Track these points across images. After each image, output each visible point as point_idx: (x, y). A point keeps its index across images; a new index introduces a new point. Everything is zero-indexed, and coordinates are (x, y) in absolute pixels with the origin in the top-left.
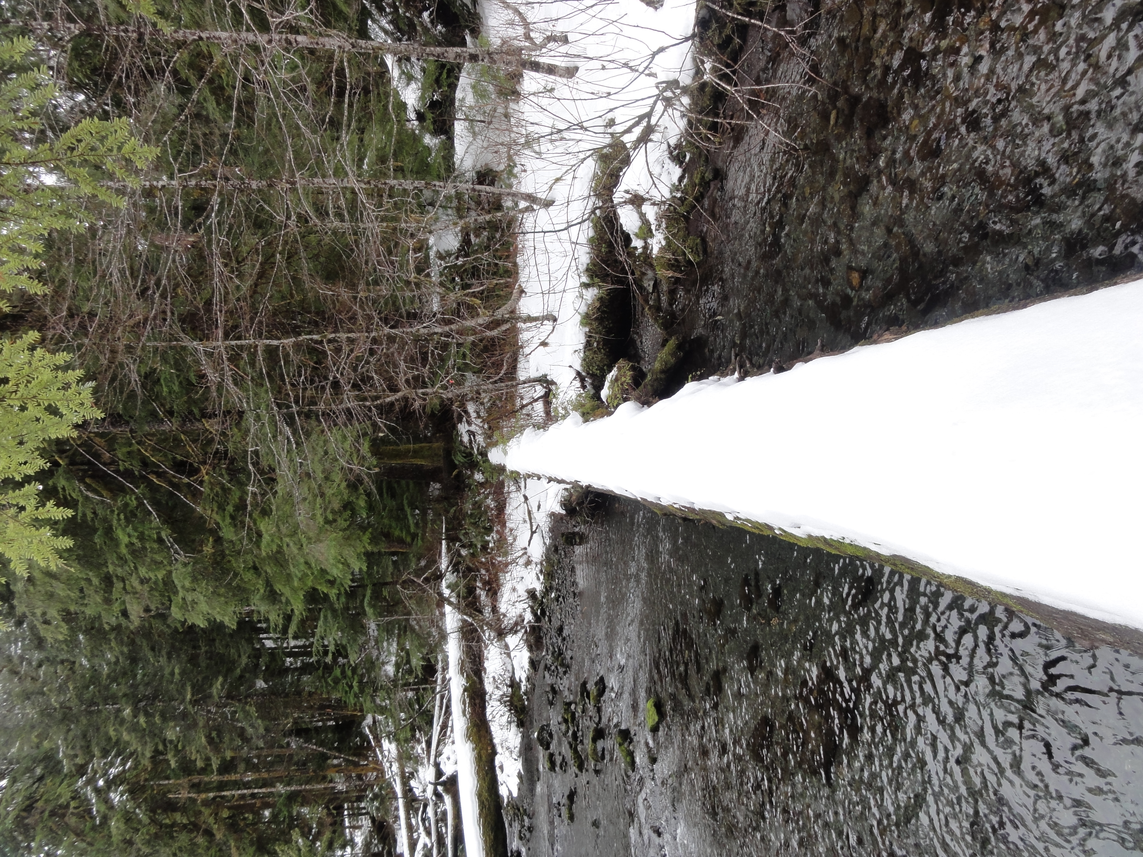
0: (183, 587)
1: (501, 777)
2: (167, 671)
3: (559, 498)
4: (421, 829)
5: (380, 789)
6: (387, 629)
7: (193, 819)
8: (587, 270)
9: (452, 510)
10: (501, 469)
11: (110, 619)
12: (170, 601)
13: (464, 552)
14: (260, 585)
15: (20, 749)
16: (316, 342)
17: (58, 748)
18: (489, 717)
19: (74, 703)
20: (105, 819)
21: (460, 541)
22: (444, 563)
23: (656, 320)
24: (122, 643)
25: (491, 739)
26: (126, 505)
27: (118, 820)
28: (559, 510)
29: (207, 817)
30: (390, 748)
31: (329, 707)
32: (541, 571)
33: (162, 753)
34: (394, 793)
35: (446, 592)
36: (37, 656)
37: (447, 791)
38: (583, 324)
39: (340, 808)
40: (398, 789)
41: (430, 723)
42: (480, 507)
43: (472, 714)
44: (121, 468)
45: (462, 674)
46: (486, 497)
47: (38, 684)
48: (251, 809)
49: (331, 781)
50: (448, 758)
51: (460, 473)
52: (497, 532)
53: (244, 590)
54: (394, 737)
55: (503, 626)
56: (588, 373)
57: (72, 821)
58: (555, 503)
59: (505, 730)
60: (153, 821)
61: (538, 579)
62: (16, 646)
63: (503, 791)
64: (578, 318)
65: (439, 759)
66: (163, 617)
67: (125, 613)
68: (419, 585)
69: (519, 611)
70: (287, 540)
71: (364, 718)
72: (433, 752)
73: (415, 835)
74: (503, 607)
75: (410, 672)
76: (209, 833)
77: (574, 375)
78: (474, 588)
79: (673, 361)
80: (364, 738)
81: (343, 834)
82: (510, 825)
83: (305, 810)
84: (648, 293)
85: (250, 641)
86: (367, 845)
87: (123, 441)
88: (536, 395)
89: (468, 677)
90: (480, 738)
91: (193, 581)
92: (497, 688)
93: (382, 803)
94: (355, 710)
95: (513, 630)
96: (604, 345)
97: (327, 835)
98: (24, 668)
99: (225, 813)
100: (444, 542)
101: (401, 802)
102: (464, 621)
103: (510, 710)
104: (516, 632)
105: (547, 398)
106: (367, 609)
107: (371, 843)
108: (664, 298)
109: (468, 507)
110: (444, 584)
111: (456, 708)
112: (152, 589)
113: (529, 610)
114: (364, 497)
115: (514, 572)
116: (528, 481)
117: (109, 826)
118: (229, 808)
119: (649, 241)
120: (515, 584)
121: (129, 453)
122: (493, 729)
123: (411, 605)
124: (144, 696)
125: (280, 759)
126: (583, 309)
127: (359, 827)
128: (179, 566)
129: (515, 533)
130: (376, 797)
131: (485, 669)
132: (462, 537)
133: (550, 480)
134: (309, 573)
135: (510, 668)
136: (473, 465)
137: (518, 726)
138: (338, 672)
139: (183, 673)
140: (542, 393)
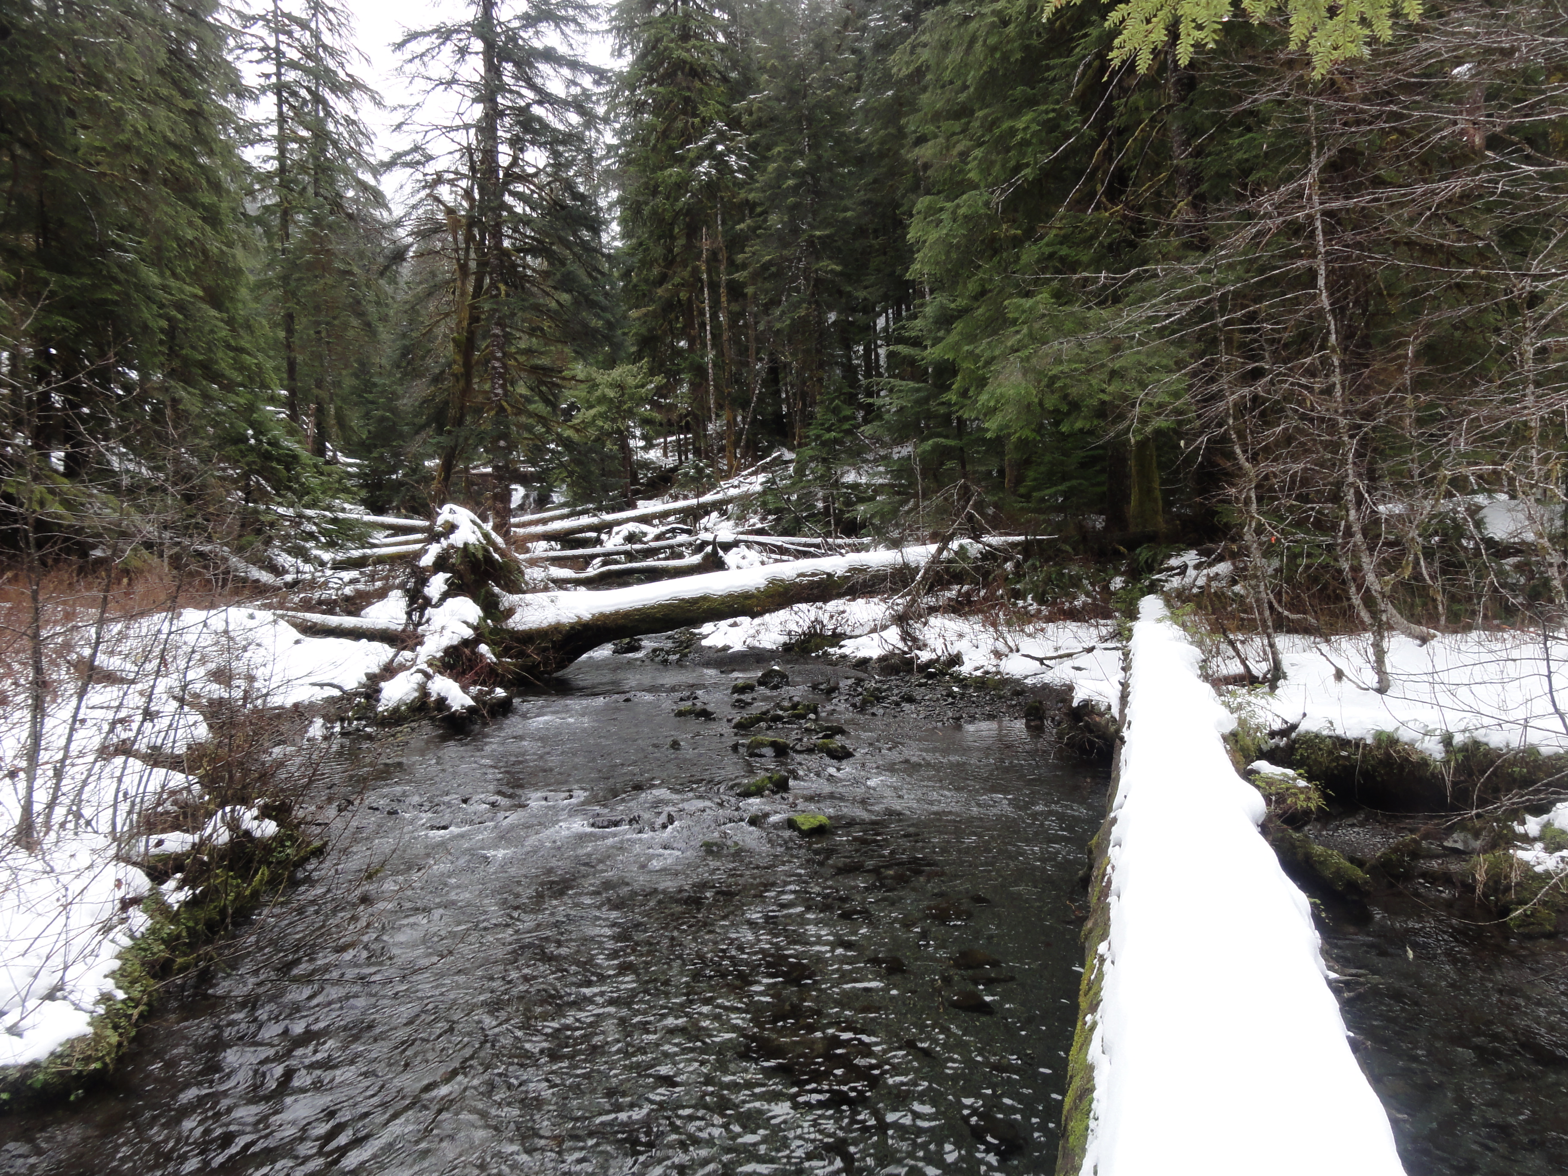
0: (958, 206)
1: (724, 624)
2: (848, 202)
3: (1096, 698)
4: (663, 529)
5: (708, 476)
6: (903, 469)
7: (678, 259)
8: (1476, 744)
9: (1068, 548)
10: (1132, 614)
11: (911, 124)
12: (939, 192)
13: (1009, 566)
14: (961, 302)
15: (759, 50)
16: (1325, 339)
17: (760, 92)
18: (796, 607)
19: (811, 101)
20: (680, 160)
21: (1025, 560)
22: (994, 540)
23: (1395, 850)
24: (883, 142)
25: (770, 611)
26: (1067, 117)
27: (679, 174)
28: (1079, 697)
29: (682, 274)
30: (756, 483)
31: (804, 405)
32: (987, 672)
33: (752, 211)
34: (704, 494)
35: (954, 545)
36: (867, 46)
37: (707, 557)
38: (1379, 736)
39: (687, 429)
40: (708, 498)
41: (785, 533)
42: (1074, 585)
43: (800, 585)
44: (1115, 103)
45: (849, 571)
46: (1088, 595)
47: (832, 54)
48: (689, 324)
49: (717, 415)
50: (744, 558)
51: (1122, 556)
52: (1039, 611)
53: (954, 283)
54: (769, 489)
55: (911, 622)
56: (1295, 741)
57: (679, 124)
58: (1088, 692)
59: (780, 627)
60: (677, 214)
61: (977, 669)
62: (879, 20)
63: (707, 628)
64: (1388, 727)
65: (742, 546)
66: (917, 187)
67: (921, 140)
68: (964, 508)
69: (931, 642)
70: (1025, 330)
71: (791, 449)
72: (751, 538)
73: (656, 522)
74: (937, 622)
75: (849, 503)
76: (663, 279)
77: (1291, 720)
78: (961, 583)
79: (1328, 874)
80: (767, 452)
81: (658, 436)
82: (669, 638)
83: (685, 388)
84: (1441, 840)
85: (885, 298)
86: (646, 465)
87: (1155, 99)
88: (1251, 664)
89: (844, 579)
90: (772, 596)
91: (966, 217)
92: (832, 617)
93: (693, 479)
94: (800, 438)
95: (906, 636)
96: (1345, 767)
97: (657, 416)
98: (851, 34)
99: (683, 295)
100: (1022, 538)
101: (693, 502)
102: (917, 569)
103: (804, 633)
104: (904, 639)
105: (1248, 680)
106: (930, 442)
107: (648, 470)
108: (1435, 864)
109: (1073, 570)
110: (966, 541)
111: (807, 565)
112: (953, 168)
113: (934, 656)
114: (1088, 426)
115: (984, 636)
116: (1119, 653)
117: (672, 166)
118: (689, 299)
119: (1539, 846)
120: (968, 637)
121: (1137, 109)
122: (782, 612)
123: (937, 499)
124: (818, 180)
125: (743, 351)
126: (1405, 735)
127: (665, 455)
128: (986, 197)
129: (1040, 635)
130: (699, 471)
131: (854, 600)
132: (1029, 563)
133: (1125, 685)
134: (980, 364)
135: (857, 632)
136: (1134, 575)
137: (785, 644)
138: (847, 412)
139: (846, 221)
140: (1255, 672)
